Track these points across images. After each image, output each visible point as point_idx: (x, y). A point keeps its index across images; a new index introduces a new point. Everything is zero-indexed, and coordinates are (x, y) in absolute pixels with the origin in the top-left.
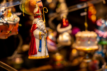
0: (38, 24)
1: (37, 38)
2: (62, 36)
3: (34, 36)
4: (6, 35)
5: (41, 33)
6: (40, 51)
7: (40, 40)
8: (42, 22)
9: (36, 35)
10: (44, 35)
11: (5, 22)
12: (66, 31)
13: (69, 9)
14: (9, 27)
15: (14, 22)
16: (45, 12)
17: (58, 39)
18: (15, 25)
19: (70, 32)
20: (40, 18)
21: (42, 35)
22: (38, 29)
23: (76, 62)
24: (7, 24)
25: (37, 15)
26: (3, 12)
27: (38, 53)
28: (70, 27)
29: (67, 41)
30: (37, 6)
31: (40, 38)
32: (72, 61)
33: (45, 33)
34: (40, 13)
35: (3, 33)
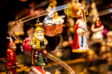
0: (80, 24)
1: (80, 35)
2: (96, 35)
3: (77, 34)
4: (53, 33)
5: (83, 31)
6: (82, 46)
7: (82, 37)
8: (84, 22)
9: (79, 33)
10: (85, 33)
11: (53, 23)
12: (99, 31)
13: (100, 14)
14: (56, 26)
15: (60, 23)
16: (86, 14)
17: (92, 37)
18: (60, 25)
19: (103, 31)
20: (82, 19)
21: (84, 33)
22: (81, 28)
23: (104, 56)
24: (55, 24)
25: (80, 17)
26: (52, 15)
27: (81, 47)
28: (102, 27)
29: (100, 39)
30: (80, 10)
31: (82, 36)
32: (101, 56)
33: (86, 31)
34: (82, 15)
35: (51, 32)
